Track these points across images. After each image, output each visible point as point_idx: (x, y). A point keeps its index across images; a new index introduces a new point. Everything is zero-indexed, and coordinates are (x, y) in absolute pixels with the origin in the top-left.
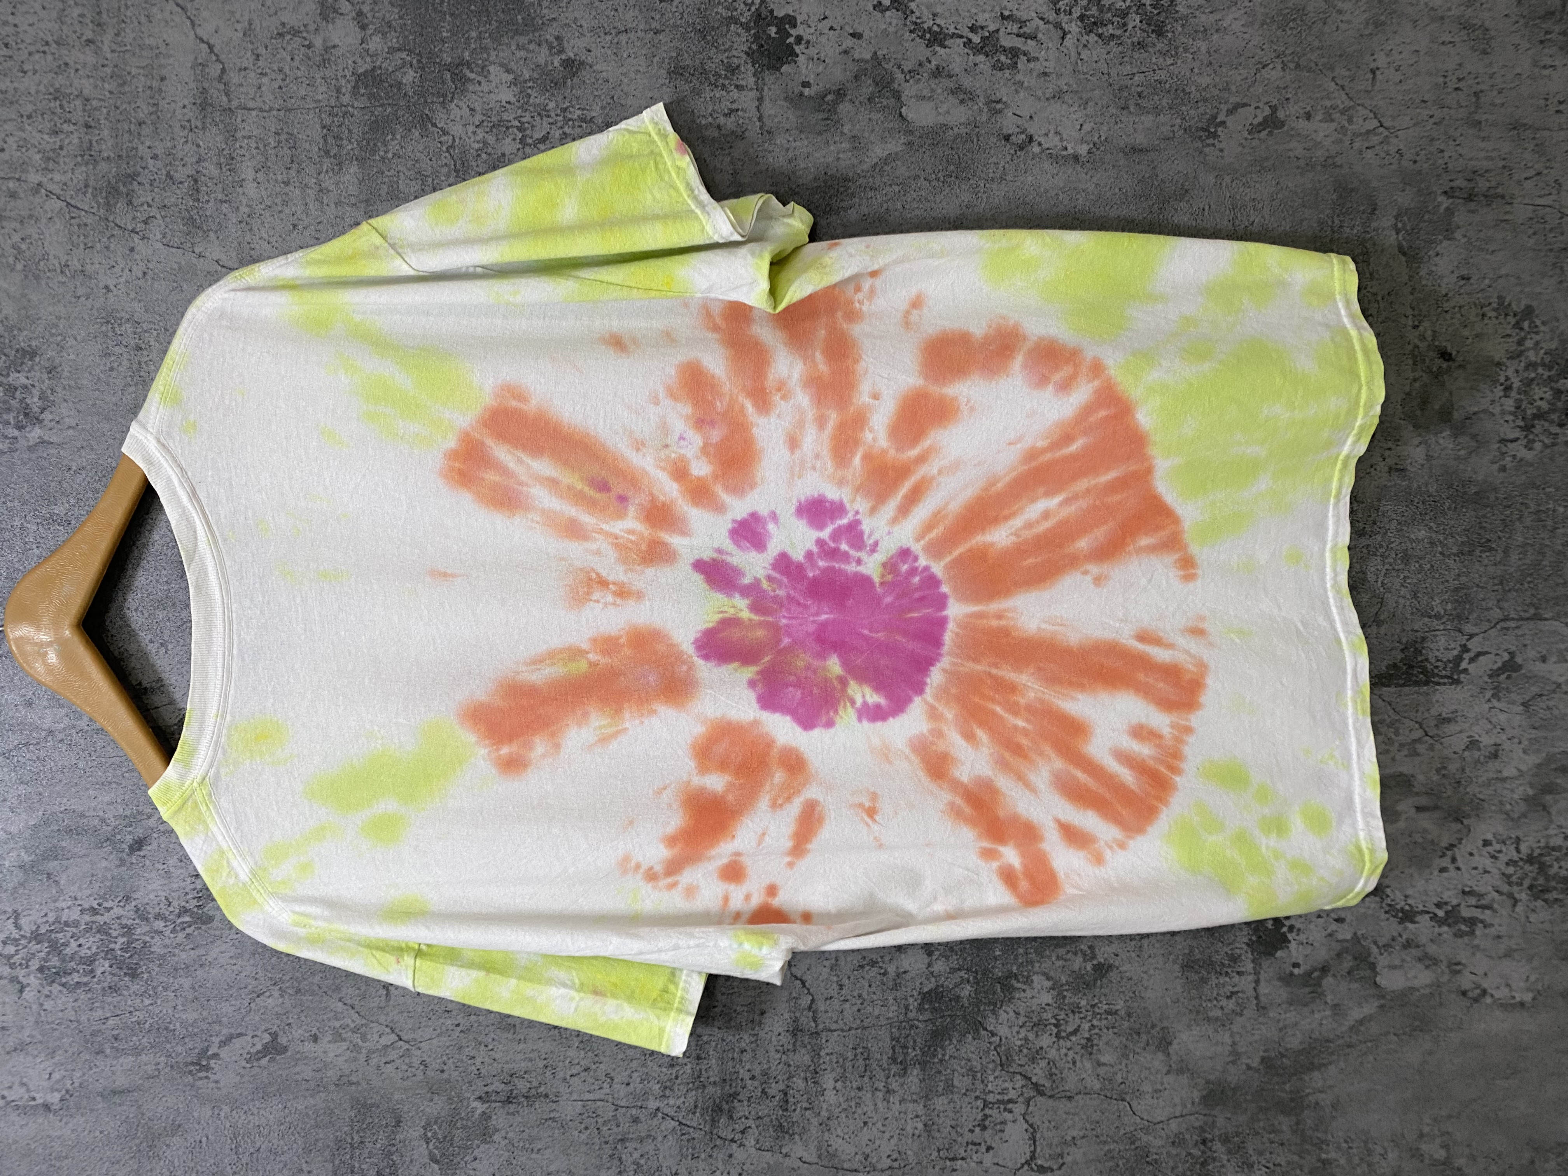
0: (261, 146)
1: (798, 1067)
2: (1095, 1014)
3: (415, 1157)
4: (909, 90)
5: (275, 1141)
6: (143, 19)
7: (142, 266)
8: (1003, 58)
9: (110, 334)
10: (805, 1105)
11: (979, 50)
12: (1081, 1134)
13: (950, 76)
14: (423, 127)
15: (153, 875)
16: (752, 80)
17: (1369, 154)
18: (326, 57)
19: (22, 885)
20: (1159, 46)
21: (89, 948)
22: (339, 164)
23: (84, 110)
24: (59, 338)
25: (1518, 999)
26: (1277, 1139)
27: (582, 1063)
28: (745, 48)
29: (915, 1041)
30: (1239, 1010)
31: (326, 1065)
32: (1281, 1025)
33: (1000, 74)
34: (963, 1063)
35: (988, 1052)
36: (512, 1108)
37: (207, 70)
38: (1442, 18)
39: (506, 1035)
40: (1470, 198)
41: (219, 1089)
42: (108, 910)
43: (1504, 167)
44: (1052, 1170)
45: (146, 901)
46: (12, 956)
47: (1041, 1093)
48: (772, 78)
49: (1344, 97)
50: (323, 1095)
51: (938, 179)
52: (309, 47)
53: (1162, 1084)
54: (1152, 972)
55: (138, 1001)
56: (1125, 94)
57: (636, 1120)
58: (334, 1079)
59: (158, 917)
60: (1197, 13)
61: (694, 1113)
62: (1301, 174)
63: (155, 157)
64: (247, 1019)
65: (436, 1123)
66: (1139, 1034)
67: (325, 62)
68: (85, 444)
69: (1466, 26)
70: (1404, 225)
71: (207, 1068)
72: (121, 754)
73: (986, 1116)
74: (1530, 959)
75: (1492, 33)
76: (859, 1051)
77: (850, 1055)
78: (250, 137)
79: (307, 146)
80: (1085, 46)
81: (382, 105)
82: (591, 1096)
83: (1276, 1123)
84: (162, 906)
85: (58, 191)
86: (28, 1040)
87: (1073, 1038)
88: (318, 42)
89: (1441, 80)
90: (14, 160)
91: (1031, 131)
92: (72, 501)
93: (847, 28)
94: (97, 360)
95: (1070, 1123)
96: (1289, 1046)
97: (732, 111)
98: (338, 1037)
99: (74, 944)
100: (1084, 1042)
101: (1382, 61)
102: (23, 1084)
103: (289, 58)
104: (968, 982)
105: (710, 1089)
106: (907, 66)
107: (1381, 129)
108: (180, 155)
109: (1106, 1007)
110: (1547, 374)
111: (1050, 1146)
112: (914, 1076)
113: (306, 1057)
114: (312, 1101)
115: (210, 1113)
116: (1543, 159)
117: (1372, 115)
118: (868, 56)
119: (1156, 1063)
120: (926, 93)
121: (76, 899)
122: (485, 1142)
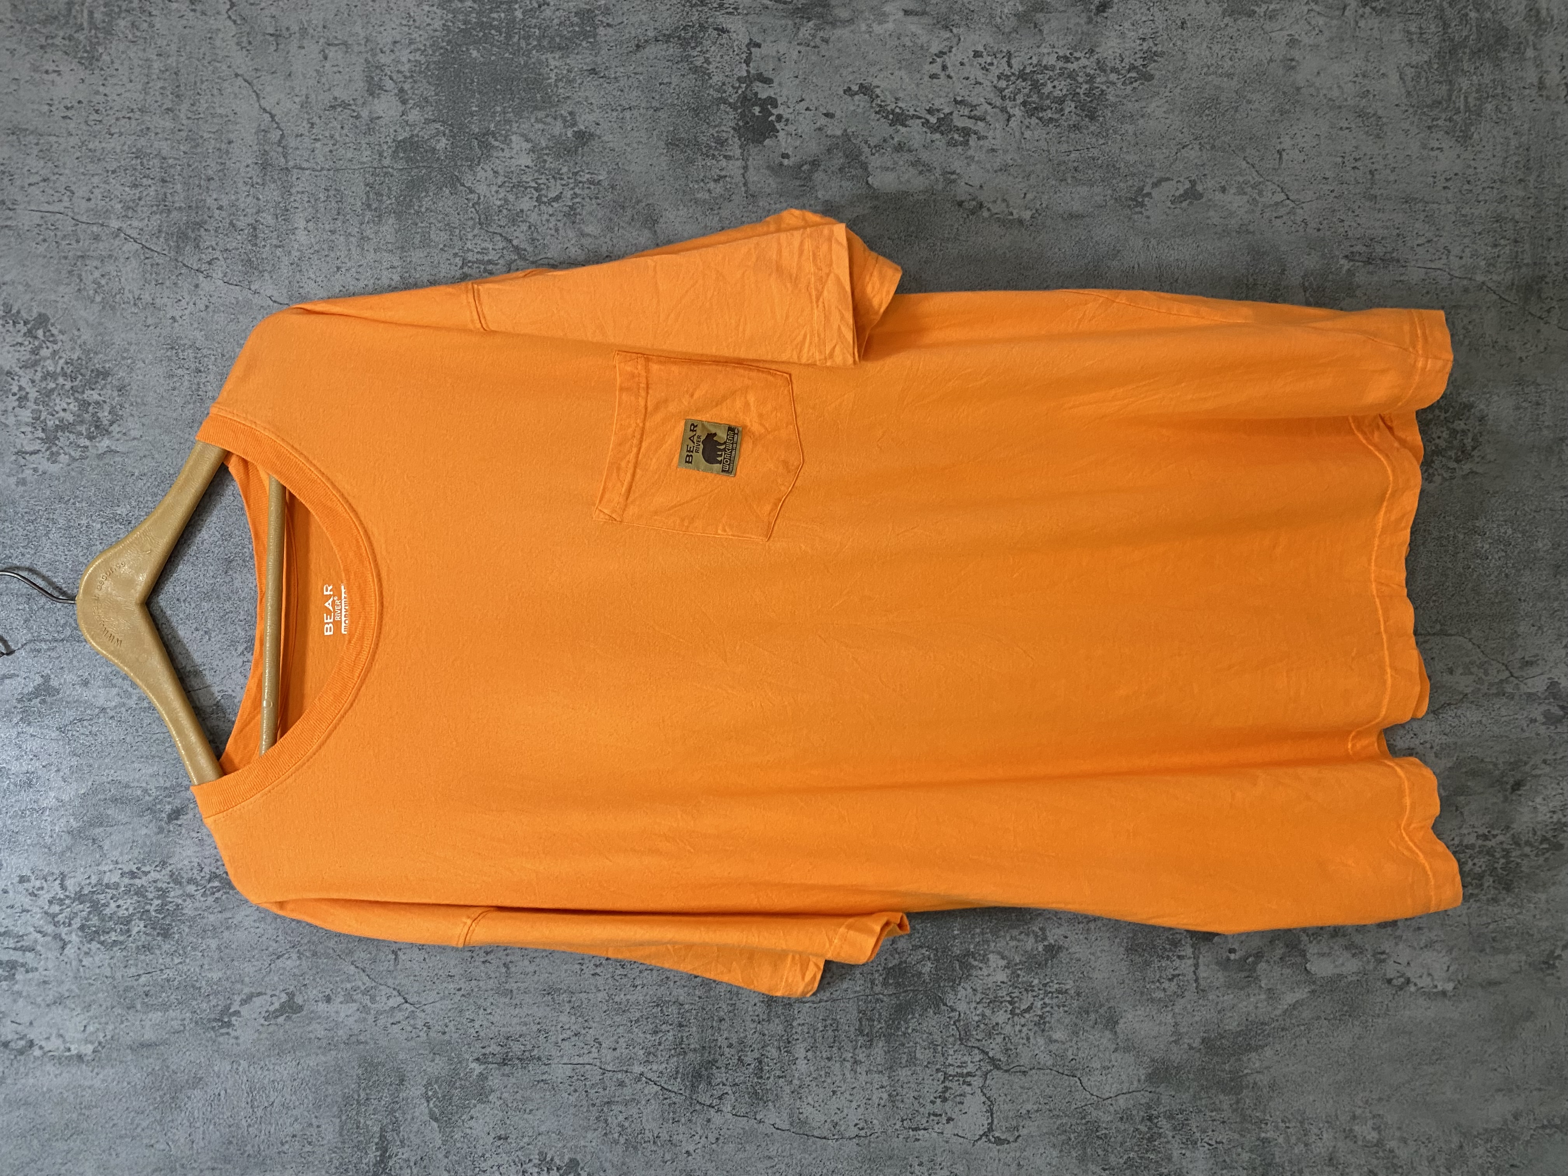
0: (312, 201)
1: (772, 1036)
2: (1046, 993)
3: (417, 1114)
4: (875, 162)
5: (288, 1097)
6: (215, 92)
7: (205, 301)
8: (956, 136)
9: (174, 358)
10: (778, 1073)
11: (934, 129)
12: (1035, 1107)
13: (910, 151)
14: (453, 186)
15: (188, 842)
16: (738, 152)
17: (1279, 222)
18: (371, 126)
19: (69, 849)
20: (1092, 128)
21: (127, 909)
22: (379, 216)
23: (161, 168)
24: (129, 361)
25: (1440, 988)
26: (1218, 1117)
27: (573, 1028)
28: (732, 124)
29: (880, 1014)
30: (1179, 992)
31: (337, 1024)
32: (1219, 1008)
33: (954, 149)
34: (925, 1036)
35: (947, 1026)
36: (507, 1069)
37: (269, 135)
38: (1340, 107)
39: (503, 1000)
40: (1368, 261)
41: (238, 1045)
42: (146, 873)
43: (1398, 235)
44: (1009, 1142)
45: (179, 866)
46: (57, 915)
47: (998, 1068)
48: (756, 150)
49: (1255, 174)
50: (333, 1053)
51: (900, 238)
52: (357, 117)
53: (1110, 1061)
54: (1099, 954)
55: (168, 960)
56: (1063, 168)
57: (621, 1084)
58: (345, 1038)
59: (190, 881)
60: (1125, 101)
61: (675, 1079)
62: (1219, 239)
63: (220, 208)
64: (267, 979)
65: (436, 1082)
66: (1087, 1013)
67: (369, 131)
68: (147, 453)
69: (1361, 114)
70: (1311, 284)
71: (229, 1024)
72: (164, 730)
73: (946, 1089)
74: (1450, 951)
75: (1384, 120)
76: (829, 1022)
77: (820, 1026)
78: (303, 192)
79: (352, 201)
80: (1028, 127)
81: (417, 167)
82: (581, 1061)
83: (1217, 1102)
84: (195, 871)
85: (135, 235)
86: (67, 994)
87: (1027, 1015)
88: (365, 114)
89: (1340, 160)
90: (99, 208)
91: (981, 198)
92: (134, 504)
93: (821, 109)
94: (162, 381)
95: (1025, 1097)
96: (1227, 1028)
97: (721, 177)
98: (349, 999)
99: (113, 905)
100: (1036, 1019)
101: (1287, 143)
102: (61, 1036)
103: (339, 127)
104: (929, 959)
105: (691, 1056)
106: (873, 142)
107: (1288, 202)
108: (242, 206)
109: (1057, 986)
110: (1443, 416)
111: (1006, 1119)
112: (879, 1048)
113: (319, 1017)
114: (323, 1059)
115: (228, 1068)
116: (1433, 228)
117: (1279, 189)
118: (839, 133)
119: (1104, 1041)
120: (889, 164)
121: (117, 863)
122: (480, 1101)
